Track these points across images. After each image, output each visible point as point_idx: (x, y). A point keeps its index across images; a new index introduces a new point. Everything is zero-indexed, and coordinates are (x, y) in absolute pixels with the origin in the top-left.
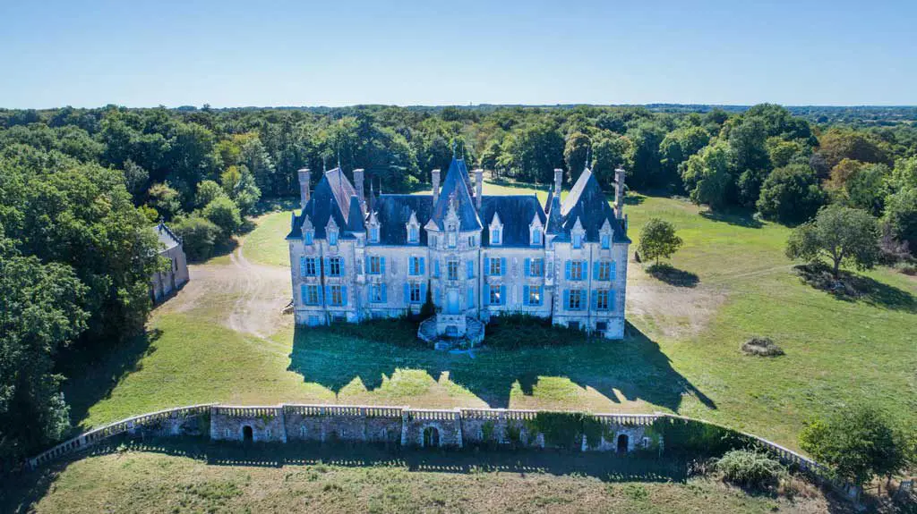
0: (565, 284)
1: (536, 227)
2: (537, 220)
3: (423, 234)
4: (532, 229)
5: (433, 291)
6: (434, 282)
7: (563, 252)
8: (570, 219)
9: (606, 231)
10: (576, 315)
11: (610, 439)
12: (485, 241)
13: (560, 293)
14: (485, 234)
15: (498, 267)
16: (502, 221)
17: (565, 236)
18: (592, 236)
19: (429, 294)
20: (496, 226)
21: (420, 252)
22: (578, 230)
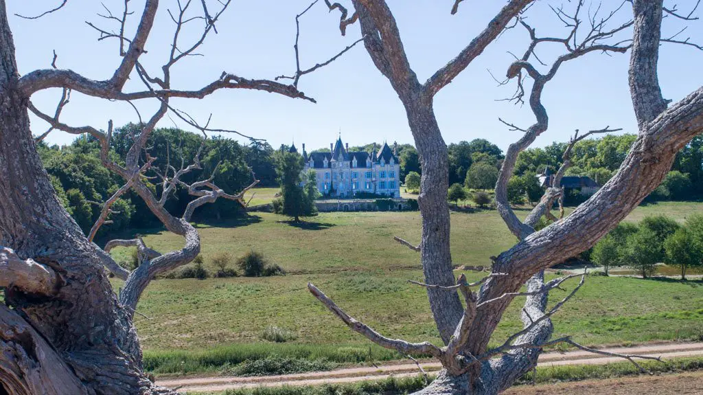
0: (379, 180)
1: (368, 161)
2: (369, 158)
3: (330, 164)
4: (367, 162)
5: (333, 184)
6: (334, 181)
7: (378, 168)
8: (380, 158)
9: (392, 161)
10: (383, 190)
11: (396, 206)
12: (351, 166)
13: (377, 183)
14: (351, 163)
15: (355, 175)
16: (357, 159)
17: (378, 162)
18: (387, 162)
19: (332, 185)
20: (355, 161)
21: (328, 171)
22: (383, 160)
